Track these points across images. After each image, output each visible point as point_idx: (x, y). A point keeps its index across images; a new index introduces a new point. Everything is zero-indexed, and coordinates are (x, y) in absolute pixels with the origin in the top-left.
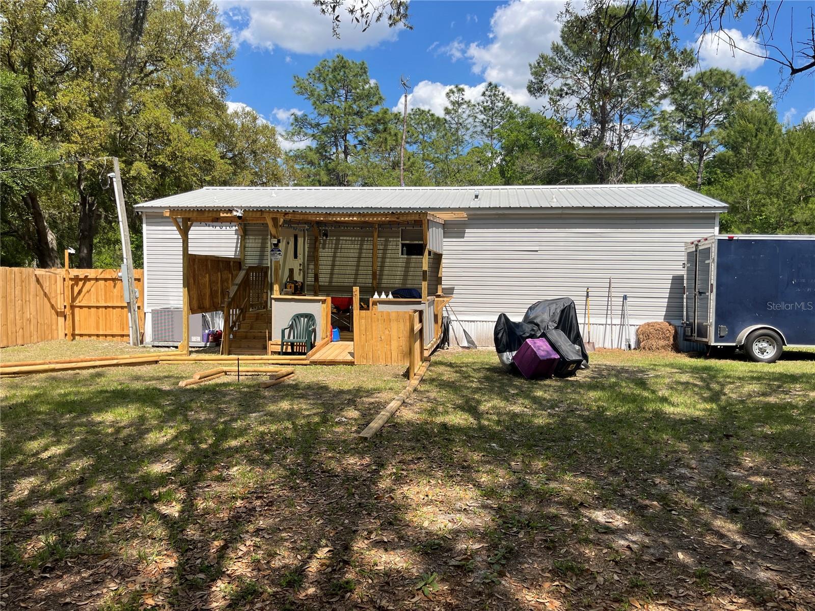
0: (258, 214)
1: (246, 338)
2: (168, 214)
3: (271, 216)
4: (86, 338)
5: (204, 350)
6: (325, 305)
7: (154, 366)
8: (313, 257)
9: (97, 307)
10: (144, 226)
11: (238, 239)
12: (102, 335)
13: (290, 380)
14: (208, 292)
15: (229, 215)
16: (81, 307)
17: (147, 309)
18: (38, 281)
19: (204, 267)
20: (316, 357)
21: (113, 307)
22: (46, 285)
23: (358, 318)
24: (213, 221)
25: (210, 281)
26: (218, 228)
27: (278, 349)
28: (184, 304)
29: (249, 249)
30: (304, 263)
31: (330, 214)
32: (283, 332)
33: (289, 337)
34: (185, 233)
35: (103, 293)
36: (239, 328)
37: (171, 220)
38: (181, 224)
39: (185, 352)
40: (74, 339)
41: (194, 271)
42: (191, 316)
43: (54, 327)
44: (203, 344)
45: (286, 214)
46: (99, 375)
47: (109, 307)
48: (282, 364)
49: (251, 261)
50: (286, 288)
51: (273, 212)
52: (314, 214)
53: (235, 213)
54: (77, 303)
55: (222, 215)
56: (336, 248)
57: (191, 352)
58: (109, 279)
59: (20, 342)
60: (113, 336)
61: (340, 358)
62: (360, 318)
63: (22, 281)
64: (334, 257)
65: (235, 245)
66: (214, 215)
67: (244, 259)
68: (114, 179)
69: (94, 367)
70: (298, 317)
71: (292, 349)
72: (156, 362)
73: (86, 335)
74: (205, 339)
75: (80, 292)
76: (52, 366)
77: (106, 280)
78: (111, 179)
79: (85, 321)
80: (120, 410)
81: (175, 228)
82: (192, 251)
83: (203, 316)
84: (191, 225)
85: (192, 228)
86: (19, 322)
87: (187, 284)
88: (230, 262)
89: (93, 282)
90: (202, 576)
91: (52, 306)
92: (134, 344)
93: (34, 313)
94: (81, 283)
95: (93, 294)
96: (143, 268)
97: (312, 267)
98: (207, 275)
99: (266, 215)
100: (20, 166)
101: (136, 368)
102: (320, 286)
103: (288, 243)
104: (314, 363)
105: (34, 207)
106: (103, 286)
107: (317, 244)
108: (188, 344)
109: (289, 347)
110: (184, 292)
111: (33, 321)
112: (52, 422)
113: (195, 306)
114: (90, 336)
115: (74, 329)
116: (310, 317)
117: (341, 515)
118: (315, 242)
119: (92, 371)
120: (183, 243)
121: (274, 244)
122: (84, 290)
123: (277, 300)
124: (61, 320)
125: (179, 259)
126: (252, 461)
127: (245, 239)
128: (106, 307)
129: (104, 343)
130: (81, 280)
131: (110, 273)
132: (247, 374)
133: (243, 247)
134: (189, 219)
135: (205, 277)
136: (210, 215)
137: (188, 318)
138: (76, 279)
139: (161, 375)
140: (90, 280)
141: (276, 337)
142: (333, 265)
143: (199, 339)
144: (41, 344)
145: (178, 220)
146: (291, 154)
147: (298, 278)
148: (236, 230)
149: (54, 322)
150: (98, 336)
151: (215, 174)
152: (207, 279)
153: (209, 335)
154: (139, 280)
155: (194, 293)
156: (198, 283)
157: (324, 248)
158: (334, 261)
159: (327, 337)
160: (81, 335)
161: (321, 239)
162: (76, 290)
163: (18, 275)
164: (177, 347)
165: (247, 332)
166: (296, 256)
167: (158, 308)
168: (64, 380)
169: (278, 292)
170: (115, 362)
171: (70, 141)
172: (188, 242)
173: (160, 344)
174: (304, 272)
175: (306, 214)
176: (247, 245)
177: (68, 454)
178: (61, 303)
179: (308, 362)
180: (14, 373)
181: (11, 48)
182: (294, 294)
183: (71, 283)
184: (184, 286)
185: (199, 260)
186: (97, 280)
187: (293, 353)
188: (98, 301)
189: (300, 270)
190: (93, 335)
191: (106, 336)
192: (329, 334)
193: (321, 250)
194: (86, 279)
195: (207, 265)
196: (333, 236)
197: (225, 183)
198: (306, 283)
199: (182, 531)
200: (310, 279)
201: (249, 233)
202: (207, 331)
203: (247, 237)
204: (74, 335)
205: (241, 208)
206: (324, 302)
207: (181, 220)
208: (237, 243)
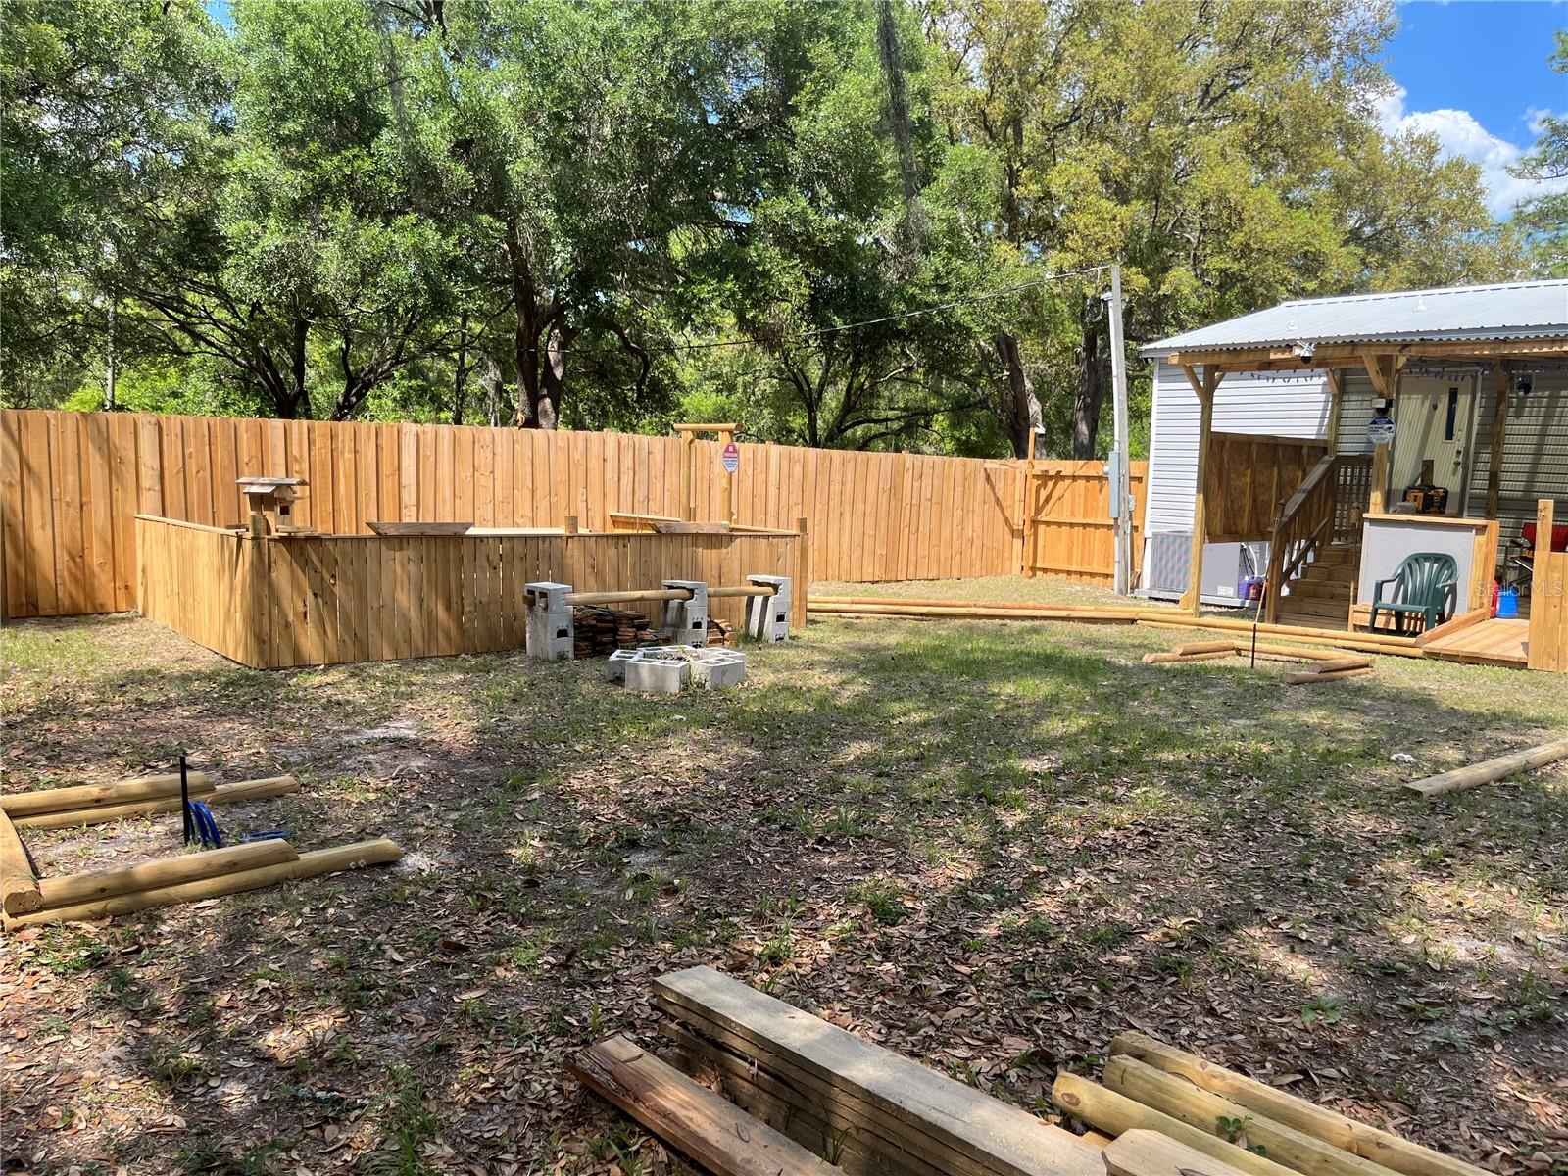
0: (1347, 351)
1: (1315, 595)
2: (1175, 360)
3: (1374, 352)
4: (1051, 576)
5: (1238, 612)
6: (1482, 539)
7: (1127, 627)
8: (1491, 435)
9: (1072, 525)
10: (1156, 382)
11: (1326, 401)
12: (1076, 573)
13: (1356, 678)
14: (1247, 502)
15: (1287, 355)
16: (1048, 524)
17: (1148, 533)
18: (988, 478)
19: (1245, 456)
20: (1437, 645)
21: (1096, 526)
22: (999, 486)
23: (1543, 568)
24: (1260, 369)
25: (1253, 482)
26: (1279, 382)
27: (1366, 620)
28: (1196, 524)
29: (1349, 422)
30: (1467, 449)
31: (1506, 341)
32: (1379, 587)
33: (1395, 599)
34: (1207, 394)
35: (1082, 501)
36: (1304, 575)
37: (1182, 371)
38: (1201, 378)
39: (1190, 610)
40: (1034, 575)
41: (1222, 463)
42: (1207, 545)
43: (1006, 554)
44: (1237, 602)
45: (1405, 346)
46: (1035, 631)
47: (1089, 525)
48: (1362, 651)
49: (1349, 446)
50: (1405, 499)
51: (1378, 344)
52: (1468, 342)
53: (1297, 351)
54: (1042, 517)
55: (1273, 356)
56: (1548, 416)
57: (1202, 614)
58: (1094, 478)
59: (956, 574)
60: (1092, 575)
61: (1495, 652)
62: (1551, 567)
63: (965, 479)
64: (1543, 435)
65: (1319, 413)
66: (1259, 357)
67: (1336, 441)
68: (1110, 304)
69: (1033, 618)
70: (1419, 558)
71: (1399, 624)
72: (1133, 621)
73: (1051, 571)
74: (1243, 592)
75: (1048, 499)
76: (973, 610)
77: (1088, 478)
78: (1106, 303)
79: (1053, 546)
80: (1030, 682)
81: (1189, 385)
82: (1218, 426)
83: (1242, 550)
84: (1221, 378)
85: (1222, 385)
86: (956, 543)
87: (1205, 487)
88: (1301, 447)
89: (1068, 482)
90: (990, 897)
91: (1007, 520)
92: (1121, 592)
93: (979, 530)
94: (1050, 484)
95: (1068, 504)
96: (1147, 458)
97: (1485, 456)
98: (1249, 472)
99: (1361, 352)
100: (983, 295)
101: (1093, 628)
102: (1500, 499)
103: (1435, 407)
104: (1434, 655)
105: (1011, 360)
106: (1082, 489)
107: (1502, 407)
108: (1198, 598)
109: (1393, 620)
110: (1197, 503)
111: (977, 543)
112: (932, 683)
113: (1219, 529)
114: (1057, 572)
115: (1035, 561)
116: (1445, 561)
117: (1259, 887)
118: (1499, 404)
119: (1028, 624)
120: (1203, 412)
121: (1378, 410)
122: (1054, 496)
123: (1374, 522)
124: (1018, 542)
125: (1193, 442)
126: (1176, 784)
127: (1341, 401)
128: (1085, 526)
129: (1076, 586)
130: (1051, 478)
131: (1096, 467)
132: (1279, 657)
133: (1337, 419)
134: (1217, 367)
135: (1245, 476)
136: (1251, 357)
137: (1201, 549)
138: (1045, 477)
139: (1128, 641)
140: (1064, 478)
141: (1365, 598)
142: (1538, 453)
143: (1231, 591)
144: (983, 580)
145: (1195, 370)
146: (1530, 208)
147: (1446, 478)
148: (1324, 384)
149: (1007, 545)
150: (1069, 573)
151: (1328, 275)
152: (1248, 480)
153: (1250, 585)
154: (1139, 480)
155: (1219, 507)
156: (1229, 487)
157: (1518, 416)
158: (1540, 444)
159: (1481, 605)
160: (1045, 571)
161: (1515, 396)
162: (1043, 494)
163: (960, 469)
164: (1176, 601)
165: (1317, 585)
166: (1450, 435)
167: (1165, 531)
168: (984, 632)
169: (1380, 507)
170: (1064, 613)
171: (1065, 249)
172: (1211, 411)
173: (1161, 595)
174: (1466, 468)
175: (1449, 343)
176: (1345, 413)
177: (925, 725)
178: (1019, 518)
179: (1418, 652)
180: (922, 615)
181: (990, 99)
182: (1419, 512)
183: (1036, 483)
184: (1198, 491)
185: (1232, 442)
186: (1074, 478)
187: (1399, 632)
188: (1073, 514)
189: (1457, 464)
190: (1063, 572)
191: (1081, 574)
192: (1487, 600)
193: (1510, 420)
194: (1059, 477)
195: (1249, 454)
196: (1544, 389)
197: (1347, 290)
198: (1468, 491)
199: (1002, 844)
200: (1480, 483)
201: (1349, 388)
202: (1246, 579)
203: (1345, 398)
204: (1034, 569)
205: (1310, 341)
206: (1481, 530)
207: (1202, 370)
208: (1325, 409)
